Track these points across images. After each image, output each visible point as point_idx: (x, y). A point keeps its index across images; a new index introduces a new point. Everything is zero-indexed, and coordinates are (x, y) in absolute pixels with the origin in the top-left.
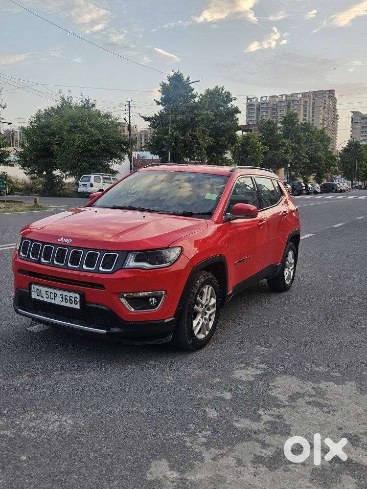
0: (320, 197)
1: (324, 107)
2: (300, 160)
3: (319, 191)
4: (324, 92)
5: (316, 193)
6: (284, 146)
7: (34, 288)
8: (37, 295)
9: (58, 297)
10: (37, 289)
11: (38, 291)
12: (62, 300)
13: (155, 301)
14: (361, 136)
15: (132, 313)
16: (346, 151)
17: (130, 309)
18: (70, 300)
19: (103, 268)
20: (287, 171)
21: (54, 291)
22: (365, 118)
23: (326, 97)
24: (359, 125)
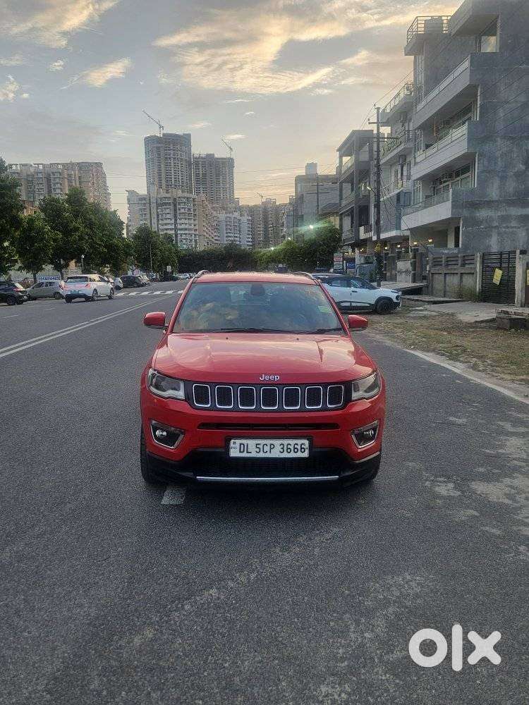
0: (121, 294)
2: (95, 249)
3: (121, 285)
4: (90, 164)
5: (118, 288)
6: (76, 231)
7: (234, 443)
8: (240, 452)
9: (277, 448)
10: (241, 444)
11: (242, 446)
12: (282, 450)
13: (371, 432)
14: (141, 220)
15: (359, 450)
16: (136, 237)
17: (357, 445)
18: (295, 448)
19: (330, 404)
20: (81, 262)
21: (269, 442)
22: (142, 199)
23: (93, 170)
24: (137, 208)
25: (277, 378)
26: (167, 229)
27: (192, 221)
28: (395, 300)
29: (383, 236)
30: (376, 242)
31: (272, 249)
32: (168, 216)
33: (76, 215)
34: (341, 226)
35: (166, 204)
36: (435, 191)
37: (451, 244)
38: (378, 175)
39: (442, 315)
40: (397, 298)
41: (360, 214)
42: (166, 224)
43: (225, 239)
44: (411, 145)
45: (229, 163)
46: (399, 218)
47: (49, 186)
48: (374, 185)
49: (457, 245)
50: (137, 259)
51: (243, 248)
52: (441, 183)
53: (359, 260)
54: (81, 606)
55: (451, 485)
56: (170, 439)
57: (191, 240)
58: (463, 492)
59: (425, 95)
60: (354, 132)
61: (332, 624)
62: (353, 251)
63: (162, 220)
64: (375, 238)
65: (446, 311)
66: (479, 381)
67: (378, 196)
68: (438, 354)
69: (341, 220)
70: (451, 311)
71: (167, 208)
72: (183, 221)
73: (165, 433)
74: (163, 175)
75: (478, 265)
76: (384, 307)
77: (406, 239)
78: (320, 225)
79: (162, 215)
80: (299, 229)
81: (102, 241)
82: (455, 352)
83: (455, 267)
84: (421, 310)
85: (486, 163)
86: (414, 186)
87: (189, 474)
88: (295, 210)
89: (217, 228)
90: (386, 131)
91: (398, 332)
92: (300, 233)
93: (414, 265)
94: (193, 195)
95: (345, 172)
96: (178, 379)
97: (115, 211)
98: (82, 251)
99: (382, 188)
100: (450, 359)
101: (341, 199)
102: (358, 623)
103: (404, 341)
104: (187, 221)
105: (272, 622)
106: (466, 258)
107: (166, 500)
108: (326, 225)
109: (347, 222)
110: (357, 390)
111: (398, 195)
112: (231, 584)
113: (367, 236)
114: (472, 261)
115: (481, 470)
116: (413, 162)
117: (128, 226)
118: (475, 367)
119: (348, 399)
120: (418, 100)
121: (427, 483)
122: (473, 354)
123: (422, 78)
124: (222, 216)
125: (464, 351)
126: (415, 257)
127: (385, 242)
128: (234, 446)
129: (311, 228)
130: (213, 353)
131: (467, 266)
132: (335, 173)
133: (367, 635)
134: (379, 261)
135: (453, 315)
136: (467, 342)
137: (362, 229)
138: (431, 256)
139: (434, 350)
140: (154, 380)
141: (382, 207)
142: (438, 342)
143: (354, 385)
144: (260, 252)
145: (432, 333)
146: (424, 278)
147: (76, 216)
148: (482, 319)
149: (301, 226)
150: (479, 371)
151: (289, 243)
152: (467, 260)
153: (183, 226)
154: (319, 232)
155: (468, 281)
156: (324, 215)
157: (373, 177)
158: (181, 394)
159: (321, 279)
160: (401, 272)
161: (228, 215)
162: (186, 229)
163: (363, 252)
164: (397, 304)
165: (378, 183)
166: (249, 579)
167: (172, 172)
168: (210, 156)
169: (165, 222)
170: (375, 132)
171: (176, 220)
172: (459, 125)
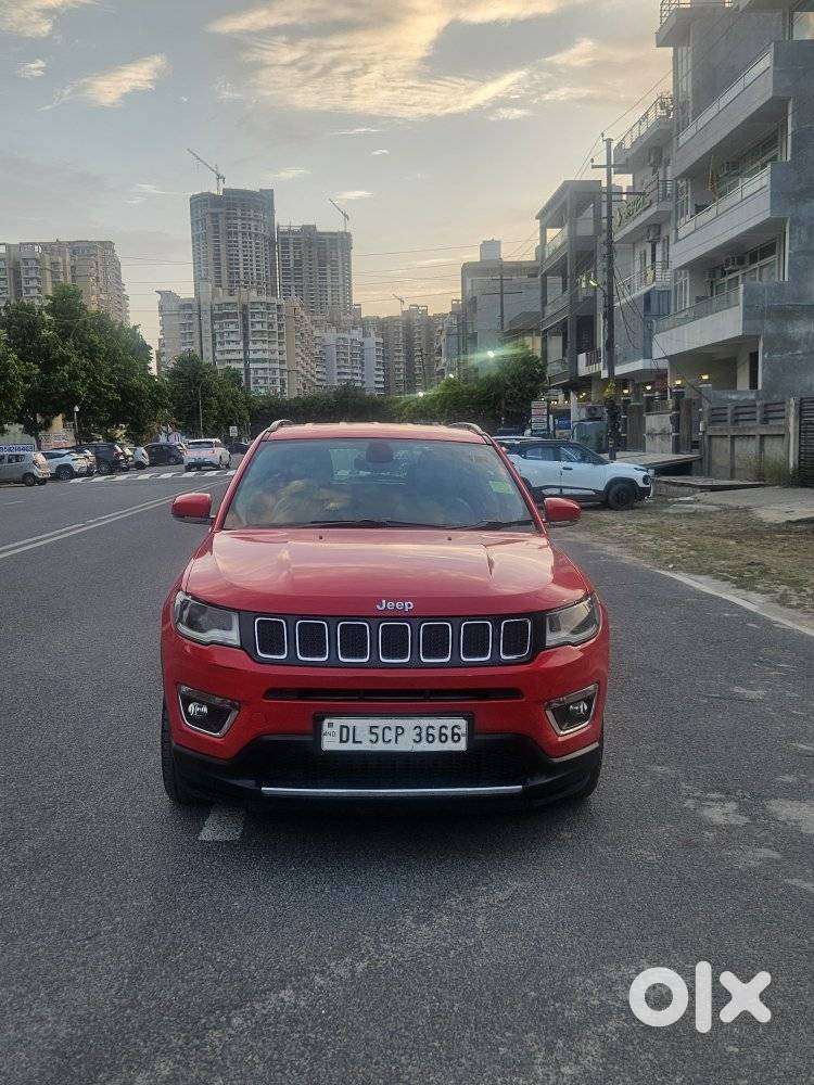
0: (147, 476)
1: (97, 279)
2: (99, 395)
3: (146, 461)
4: (91, 245)
5: (140, 466)
6: (64, 363)
7: (330, 725)
8: (341, 741)
9: (408, 735)
10: (342, 727)
11: (345, 730)
12: (417, 738)
13: (584, 707)
14: (184, 344)
15: (560, 739)
16: (174, 374)
17: (558, 731)
18: (441, 734)
19: (506, 653)
20: (73, 420)
21: (393, 722)
22: (186, 306)
23: (96, 256)
24: (177, 322)
25: (408, 606)
26: (230, 361)
27: (276, 346)
28: (641, 485)
29: (619, 370)
30: (606, 381)
31: (421, 394)
32: (233, 338)
33: (65, 333)
34: (545, 352)
35: (228, 315)
36: (714, 288)
37: (743, 382)
38: (611, 261)
39: (726, 510)
40: (645, 479)
41: (580, 331)
42: (229, 351)
43: (336, 377)
44: (669, 206)
45: (342, 242)
46: (649, 338)
47: (18, 284)
48: (602, 277)
49: (753, 385)
50: (175, 413)
51: (368, 393)
52: (724, 274)
53: (576, 413)
54: (42, 1019)
55: (732, 806)
56: (214, 719)
57: (274, 381)
58: (754, 818)
59: (694, 117)
60: (567, 184)
61: (502, 1050)
62: (567, 397)
63: (222, 344)
64: (605, 374)
65: (732, 503)
66: (790, 624)
67: (610, 297)
68: (716, 578)
69: (544, 341)
70: (742, 504)
71: (232, 323)
72: (259, 346)
73: (205, 709)
74: (224, 262)
75: (792, 420)
76: (622, 496)
77: (660, 375)
78: (507, 351)
79: (222, 335)
80: (470, 357)
81: (111, 381)
82: (747, 575)
83: (750, 424)
84: (688, 502)
85: (804, 238)
86: (676, 281)
87: (249, 784)
88: (463, 325)
89: (321, 359)
90: (624, 181)
91: (647, 540)
92: (470, 364)
93: (676, 421)
94: (279, 300)
95: (551, 256)
96: (226, 609)
97: (135, 328)
98: (75, 400)
99: (619, 283)
100: (738, 588)
101: (544, 303)
102: (550, 1049)
103: (656, 555)
104: (266, 346)
105: (391, 1047)
106: (770, 408)
107: (207, 834)
108: (518, 351)
109: (555, 345)
110: (555, 628)
111: (647, 297)
112: (319, 980)
113: (593, 369)
114: (781, 414)
115: (788, 779)
116: (672, 237)
117: (159, 355)
118: (783, 601)
119: (539, 645)
120: (682, 126)
121: (689, 803)
122: (780, 578)
123: (687, 85)
124: (331, 336)
125: (765, 572)
126: (677, 408)
127: (623, 381)
128: (329, 730)
129: (490, 356)
130: (293, 566)
131: (771, 422)
132: (534, 259)
133: (565, 1070)
134: (614, 416)
135: (747, 510)
136: (770, 557)
137: (582, 357)
138: (706, 406)
139: (709, 572)
140: (186, 613)
141: (618, 317)
142: (718, 557)
143: (551, 621)
144: (398, 401)
145: (708, 541)
146: (695, 445)
147: (64, 336)
148: (799, 518)
149: (472, 353)
150: (791, 607)
151: (451, 383)
152: (771, 412)
153: (259, 355)
154: (503, 363)
155: (774, 450)
156: (513, 334)
157: (601, 264)
158: (233, 637)
159: (507, 446)
160: (652, 435)
161: (342, 335)
162: (264, 361)
163: (584, 400)
164: (646, 491)
165: (611, 273)
166: (353, 972)
167: (241, 258)
168: (308, 230)
169: (227, 347)
170: (604, 184)
171: (246, 344)
172: (756, 171)
